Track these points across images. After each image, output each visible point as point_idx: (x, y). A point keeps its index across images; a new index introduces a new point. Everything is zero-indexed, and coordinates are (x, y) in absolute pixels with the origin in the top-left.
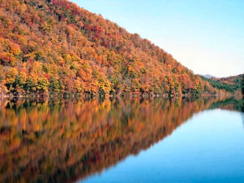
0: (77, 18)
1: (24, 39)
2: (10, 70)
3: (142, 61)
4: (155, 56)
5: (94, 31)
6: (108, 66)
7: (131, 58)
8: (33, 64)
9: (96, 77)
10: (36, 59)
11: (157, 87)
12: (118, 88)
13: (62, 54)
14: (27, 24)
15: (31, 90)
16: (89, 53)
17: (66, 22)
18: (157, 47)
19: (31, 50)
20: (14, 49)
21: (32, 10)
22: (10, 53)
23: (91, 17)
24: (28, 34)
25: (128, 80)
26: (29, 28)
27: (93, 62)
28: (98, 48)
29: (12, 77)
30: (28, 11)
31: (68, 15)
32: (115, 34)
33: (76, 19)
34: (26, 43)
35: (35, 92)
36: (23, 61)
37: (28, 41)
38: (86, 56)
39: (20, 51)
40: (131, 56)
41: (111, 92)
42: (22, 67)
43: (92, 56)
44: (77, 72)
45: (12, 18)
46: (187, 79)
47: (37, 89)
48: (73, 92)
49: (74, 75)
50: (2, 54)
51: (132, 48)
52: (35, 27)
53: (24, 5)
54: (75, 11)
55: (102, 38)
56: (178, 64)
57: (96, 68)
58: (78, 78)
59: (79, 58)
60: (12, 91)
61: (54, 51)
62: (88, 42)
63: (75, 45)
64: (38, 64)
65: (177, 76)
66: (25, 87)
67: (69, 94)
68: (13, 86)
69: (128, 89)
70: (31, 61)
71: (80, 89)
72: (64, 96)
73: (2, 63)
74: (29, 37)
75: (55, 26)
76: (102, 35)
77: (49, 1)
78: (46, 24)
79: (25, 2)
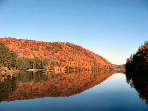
0: (82, 50)
1: (69, 56)
2: (66, 63)
3: (99, 61)
4: (102, 60)
5: (87, 53)
6: (90, 62)
7: (96, 60)
9: (87, 65)
10: (72, 61)
11: (103, 67)
12: (93, 68)
13: (79, 59)
17: (80, 51)
19: (71, 58)
22: (66, 59)
25: (95, 66)
26: (70, 53)
28: (88, 58)
29: (66, 65)
30: (70, 49)
32: (92, 54)
38: (85, 60)
39: (68, 59)
41: (91, 69)
42: (69, 62)
44: (83, 64)
45: (66, 50)
46: (110, 65)
47: (72, 68)
48: (81, 69)
50: (64, 59)
51: (96, 58)
52: (72, 53)
56: (108, 62)
57: (87, 63)
59: (83, 60)
60: (66, 69)
61: (77, 59)
62: (85, 56)
63: (82, 57)
64: (73, 62)
65: (108, 64)
66: (70, 67)
68: (67, 67)
69: (95, 68)
70: (71, 61)
71: (83, 68)
72: (79, 70)
73: (64, 62)
74: (71, 55)
75: (77, 52)
76: (89, 54)
77: (75, 46)
78: (75, 52)
79: (70, 47)
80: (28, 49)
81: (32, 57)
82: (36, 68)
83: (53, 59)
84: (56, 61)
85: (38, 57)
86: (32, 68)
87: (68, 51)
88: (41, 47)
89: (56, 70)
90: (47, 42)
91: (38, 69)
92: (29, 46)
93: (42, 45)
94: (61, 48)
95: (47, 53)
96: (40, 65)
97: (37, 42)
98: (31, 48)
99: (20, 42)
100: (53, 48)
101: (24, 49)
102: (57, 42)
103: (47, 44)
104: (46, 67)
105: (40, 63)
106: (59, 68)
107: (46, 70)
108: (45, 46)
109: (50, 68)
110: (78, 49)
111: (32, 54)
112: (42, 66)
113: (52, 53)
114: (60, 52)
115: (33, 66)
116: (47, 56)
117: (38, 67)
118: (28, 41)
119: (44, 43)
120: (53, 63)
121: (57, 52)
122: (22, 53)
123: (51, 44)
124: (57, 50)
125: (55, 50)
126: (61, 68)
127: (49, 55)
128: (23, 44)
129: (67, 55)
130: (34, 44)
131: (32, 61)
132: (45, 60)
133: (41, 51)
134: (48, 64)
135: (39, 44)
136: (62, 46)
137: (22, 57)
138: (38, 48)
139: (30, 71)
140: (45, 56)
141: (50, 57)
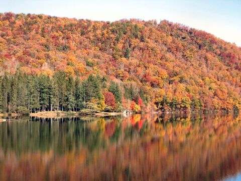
0: (215, 46)
1: (170, 65)
2: (159, 91)
5: (229, 57)
8: (178, 86)
9: (231, 96)
10: (181, 81)
13: (202, 77)
14: (173, 53)
15: (176, 108)
16: (224, 76)
17: (205, 50)
19: (176, 74)
20: (162, 73)
21: (176, 41)
22: (159, 77)
23: (227, 46)
24: (173, 61)
26: (174, 56)
27: (228, 83)
28: (232, 72)
29: (160, 97)
30: (173, 42)
31: (207, 44)
33: (214, 48)
34: (171, 69)
35: (180, 109)
36: (169, 83)
37: (174, 67)
38: (222, 78)
39: (167, 76)
42: (169, 88)
43: (227, 78)
44: (215, 92)
45: (160, 48)
47: (181, 107)
48: (211, 109)
49: (212, 94)
50: (152, 78)
52: (179, 55)
53: (170, 37)
54: (213, 41)
55: (236, 63)
57: (231, 88)
58: (216, 97)
59: (216, 80)
60: (160, 109)
61: (195, 76)
62: (224, 66)
63: (213, 70)
64: (182, 86)
66: (171, 105)
67: (208, 111)
68: (161, 104)
70: (176, 83)
71: (217, 106)
72: (204, 112)
73: (152, 85)
74: (175, 64)
75: (196, 54)
76: (236, 60)
77: (191, 33)
78: (188, 52)
79: (171, 35)
80: (35, 47)
82: (61, 106)
83: (117, 77)
84: (126, 82)
85: (66, 71)
86: (48, 109)
87: (165, 48)
88: (76, 36)
89: (125, 112)
90: (95, 22)
91: (65, 109)
92: (39, 36)
93: (79, 29)
94: (142, 40)
95: (95, 56)
96: (72, 98)
97: (63, 23)
98: (44, 41)
99: (7, 23)
100: (117, 40)
101: (22, 46)
102: (129, 19)
103: (95, 29)
104: (93, 105)
105: (73, 90)
106: (138, 108)
107: (93, 114)
108: (91, 35)
109: (105, 106)
110: (201, 41)
111: (49, 61)
112: (81, 100)
113: (114, 57)
114: (138, 53)
115: (50, 100)
116: (95, 68)
117: (68, 104)
118: (35, 18)
119: (86, 24)
120: (117, 91)
121: (129, 55)
122: (14, 59)
123: (111, 28)
124: (130, 47)
125: (124, 47)
126: (144, 106)
127: (103, 65)
128: (18, 30)
129: (163, 62)
130: (53, 28)
131: (46, 84)
132: (91, 79)
133: (76, 51)
134: (101, 92)
135: (69, 28)
136: (147, 33)
137: (16, 72)
138: (68, 43)
139: (42, 117)
140: (91, 69)
141: (106, 70)
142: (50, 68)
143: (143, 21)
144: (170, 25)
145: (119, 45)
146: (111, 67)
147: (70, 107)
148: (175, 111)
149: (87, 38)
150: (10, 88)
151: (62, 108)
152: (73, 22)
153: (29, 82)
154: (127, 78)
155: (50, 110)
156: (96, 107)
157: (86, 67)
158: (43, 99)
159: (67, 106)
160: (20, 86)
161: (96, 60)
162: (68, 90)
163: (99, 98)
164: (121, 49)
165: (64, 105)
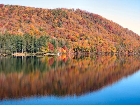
0: (102, 22)
1: (81, 31)
2: (75, 43)
3: (129, 39)
4: (135, 37)
5: (109, 27)
6: (115, 42)
7: (125, 38)
9: (110, 46)
10: (86, 39)
11: (135, 50)
12: (119, 51)
13: (96, 37)
14: (82, 25)
15: (83, 51)
17: (98, 24)
18: (136, 34)
19: (83, 35)
20: (77, 35)
21: (84, 19)
22: (75, 36)
23: (108, 22)
24: (82, 29)
25: (123, 47)
27: (109, 40)
28: (111, 34)
29: (76, 46)
30: (82, 19)
31: (99, 21)
32: (118, 28)
33: (102, 23)
34: (81, 32)
36: (80, 39)
37: (82, 32)
38: (106, 37)
39: (79, 36)
40: (124, 38)
41: (116, 52)
42: (80, 42)
43: (108, 37)
44: (102, 44)
45: (76, 22)
47: (86, 51)
48: (100, 52)
50: (72, 37)
51: (125, 34)
52: (85, 26)
53: (81, 17)
54: (102, 19)
57: (110, 42)
58: (103, 46)
59: (103, 38)
60: (76, 52)
61: (93, 36)
62: (107, 32)
63: (101, 33)
64: (86, 41)
66: (81, 50)
67: (99, 53)
68: (76, 50)
69: (123, 51)
70: (83, 40)
71: (103, 51)
72: (97, 54)
73: (72, 40)
74: (83, 30)
75: (93, 25)
76: (113, 29)
77: (91, 15)
78: (90, 25)
79: (81, 16)
80: (14, 21)
81: (21, 32)
82: (27, 50)
83: (55, 36)
84: (59, 39)
85: (30, 33)
86: (21, 52)
88: (35, 16)
89: (58, 53)
90: (44, 9)
91: (29, 52)
92: (16, 16)
93: (36, 13)
94: (67, 18)
95: (44, 26)
96: (32, 47)
97: (28, 9)
98: (19, 18)
99: (1, 9)
100: (55, 18)
101: (8, 21)
102: (61, 8)
103: (44, 12)
104: (43, 50)
105: (33, 42)
107: (43, 54)
108: (42, 15)
109: (49, 50)
110: (96, 19)
111: (21, 28)
112: (37, 47)
113: (53, 26)
114: (65, 25)
115: (21, 47)
116: (44, 32)
117: (30, 49)
118: (14, 7)
119: (39, 10)
120: (55, 43)
121: (61, 26)
122: (4, 27)
123: (52, 12)
124: (61, 21)
125: (58, 22)
126: (68, 50)
127: (48, 30)
128: (6, 13)
129: (77, 29)
130: (23, 12)
131: (20, 40)
132: (42, 37)
133: (35, 24)
134: (47, 44)
135: (31, 12)
136: (70, 15)
137: (5, 33)
138: (31, 19)
139: (18, 55)
140: (42, 32)
141: (49, 33)
142: (22, 32)
143: (68, 9)
144: (81, 11)
145: (55, 21)
146: (52, 31)
147: (31, 51)
148: (83, 53)
149: (40, 17)
150: (2, 41)
151: (28, 51)
152: (33, 9)
153: (11, 39)
154: (60, 37)
155: (22, 52)
156: (44, 51)
157: (39, 31)
158: (18, 47)
159: (30, 50)
160: (7, 40)
161: (45, 28)
162: (31, 42)
163: (46, 47)
164: (56, 23)
165: (29, 50)
